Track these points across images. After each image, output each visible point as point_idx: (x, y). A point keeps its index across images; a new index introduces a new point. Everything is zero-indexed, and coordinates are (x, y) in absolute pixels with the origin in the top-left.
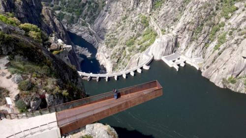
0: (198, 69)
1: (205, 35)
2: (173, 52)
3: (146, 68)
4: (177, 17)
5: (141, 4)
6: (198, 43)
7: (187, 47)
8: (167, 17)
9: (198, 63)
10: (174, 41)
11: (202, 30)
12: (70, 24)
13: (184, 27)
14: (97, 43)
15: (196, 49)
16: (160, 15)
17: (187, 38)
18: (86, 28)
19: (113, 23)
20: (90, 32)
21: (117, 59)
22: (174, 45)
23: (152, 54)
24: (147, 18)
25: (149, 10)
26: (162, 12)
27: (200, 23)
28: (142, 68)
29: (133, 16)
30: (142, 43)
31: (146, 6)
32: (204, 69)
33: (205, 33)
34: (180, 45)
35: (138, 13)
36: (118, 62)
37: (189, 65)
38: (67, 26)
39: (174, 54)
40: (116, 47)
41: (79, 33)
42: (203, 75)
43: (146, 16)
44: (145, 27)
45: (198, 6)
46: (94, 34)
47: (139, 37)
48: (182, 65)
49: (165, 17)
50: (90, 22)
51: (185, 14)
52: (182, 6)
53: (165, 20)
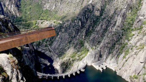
0: (114, 70)
1: (117, 50)
2: (98, 61)
3: (83, 70)
4: (100, 40)
5: (79, 34)
6: (113, 55)
7: (107, 58)
8: (94, 40)
9: (114, 67)
10: (99, 54)
11: (115, 47)
12: (38, 46)
13: (104, 46)
14: (54, 57)
15: (112, 58)
16: (90, 39)
17: (106, 52)
18: (47, 48)
19: (63, 45)
20: (49, 50)
21: (66, 66)
22: (99, 56)
23: (86, 62)
24: (83, 41)
25: (84, 37)
26: (91, 38)
27: (113, 43)
28: (80, 71)
29: (75, 40)
30: (80, 56)
31: (82, 35)
32: (118, 71)
33: (117, 48)
34: (103, 56)
35: (78, 39)
36: (66, 67)
37: (109, 68)
38: (36, 47)
39: (99, 61)
40: (64, 58)
41: (43, 51)
42: (117, 74)
43: (82, 40)
44: (82, 47)
45: (111, 34)
46: (52, 51)
47: (78, 52)
48: (105, 68)
49: (93, 40)
50: (50, 45)
51: (104, 38)
52: (103, 34)
53: (93, 42)
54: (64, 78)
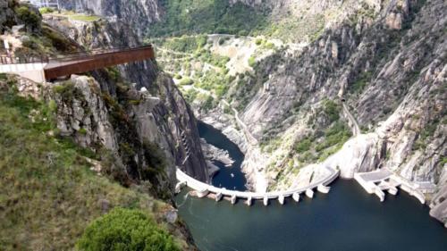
0: (423, 202)
1: (441, 141)
2: (376, 167)
3: (324, 190)
4: (391, 106)
5: (328, 82)
6: (426, 155)
7: (404, 161)
8: (372, 106)
9: (425, 191)
10: (380, 147)
11: (435, 130)
12: (205, 109)
13: (400, 123)
14: (246, 144)
15: (421, 164)
16: (361, 101)
17: (405, 144)
18: (230, 117)
19: (277, 112)
20: (236, 124)
21: (277, 173)
22: (379, 154)
23: (338, 167)
24: (336, 105)
25: (341, 92)
26: (364, 97)
27: (432, 118)
28: (315, 190)
29: (313, 100)
30: (323, 148)
31: (336, 85)
32: (435, 204)
33: (440, 136)
34: (391, 156)
35: (322, 96)
36: (277, 178)
37: (407, 193)
38: (199, 112)
39: (378, 170)
40: (277, 151)
41: (217, 126)
42: (432, 213)
43: (335, 101)
44: (332, 121)
45: (429, 88)
46: (242, 127)
47: (319, 137)
48: (393, 192)
49: (368, 105)
50: (239, 109)
51: (405, 101)
52: (402, 88)
53: (369, 110)
54: (265, 203)
